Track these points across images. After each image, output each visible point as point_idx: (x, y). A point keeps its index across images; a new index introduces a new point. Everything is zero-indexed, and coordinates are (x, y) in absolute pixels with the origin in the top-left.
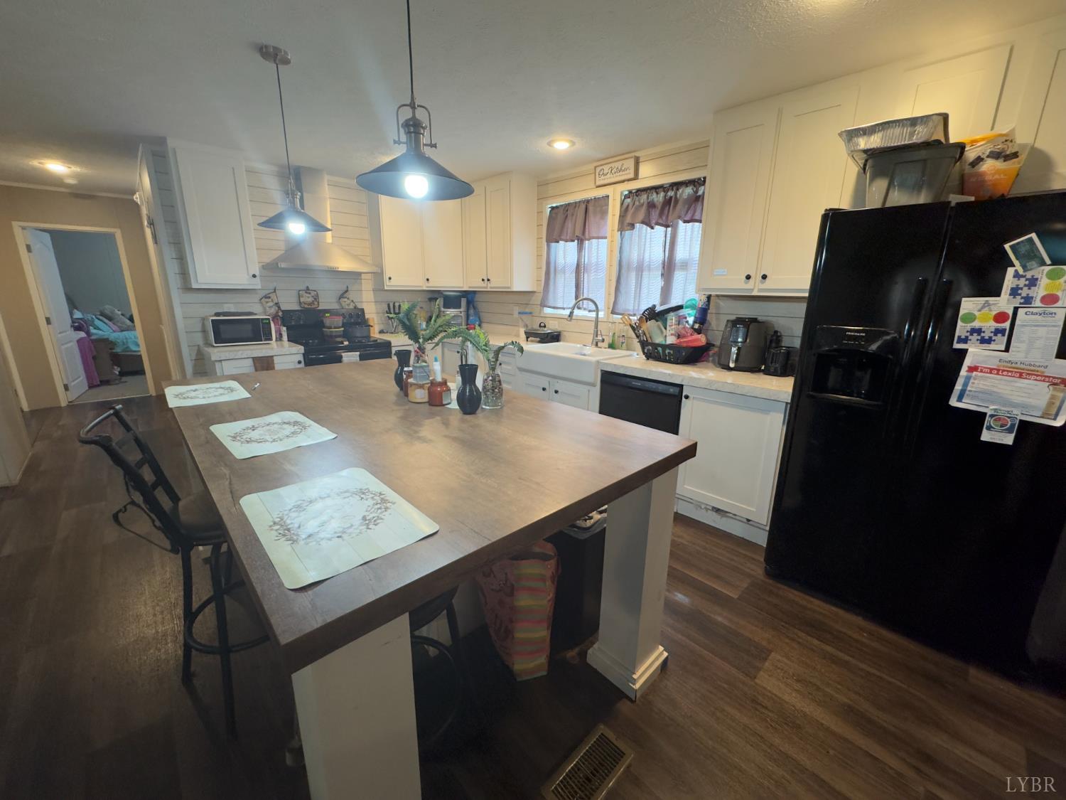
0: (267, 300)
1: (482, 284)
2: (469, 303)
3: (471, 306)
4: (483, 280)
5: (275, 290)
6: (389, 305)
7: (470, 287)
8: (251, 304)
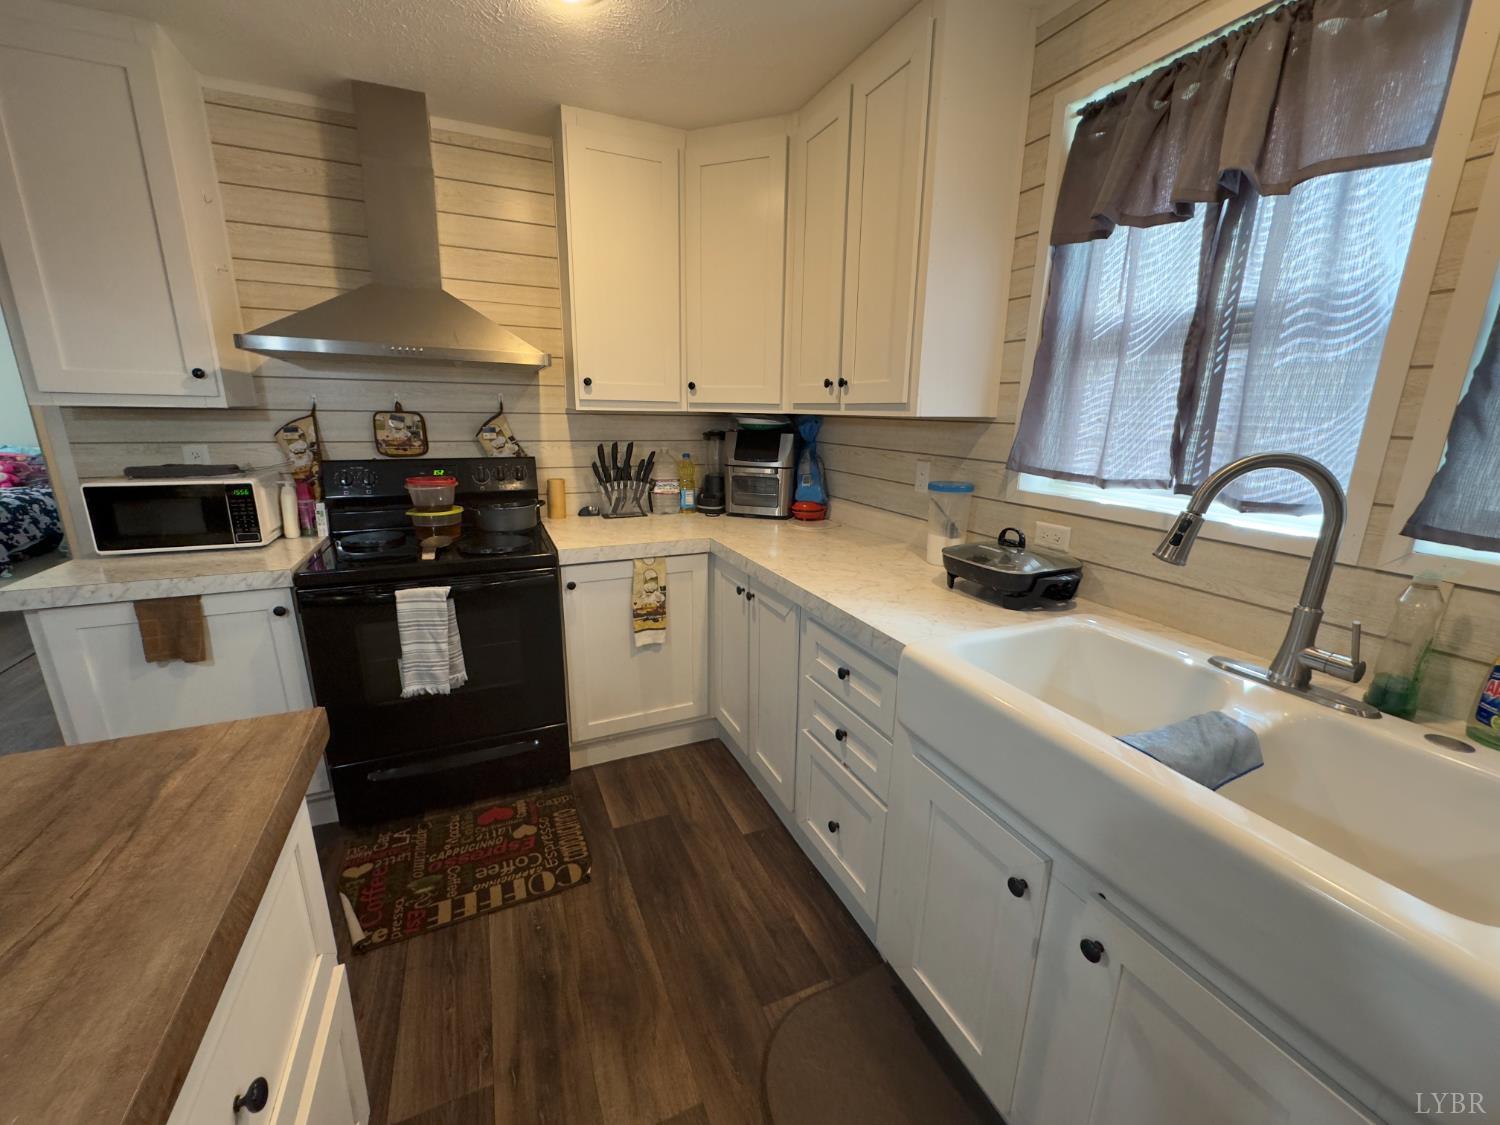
0: (290, 435)
1: (825, 396)
2: (800, 447)
3: (807, 455)
4: (828, 384)
5: (314, 410)
6: (600, 449)
7: (797, 406)
8: (250, 446)
